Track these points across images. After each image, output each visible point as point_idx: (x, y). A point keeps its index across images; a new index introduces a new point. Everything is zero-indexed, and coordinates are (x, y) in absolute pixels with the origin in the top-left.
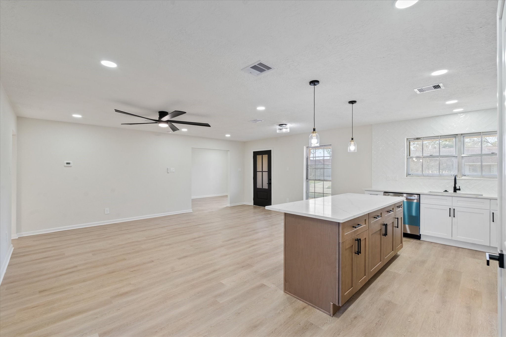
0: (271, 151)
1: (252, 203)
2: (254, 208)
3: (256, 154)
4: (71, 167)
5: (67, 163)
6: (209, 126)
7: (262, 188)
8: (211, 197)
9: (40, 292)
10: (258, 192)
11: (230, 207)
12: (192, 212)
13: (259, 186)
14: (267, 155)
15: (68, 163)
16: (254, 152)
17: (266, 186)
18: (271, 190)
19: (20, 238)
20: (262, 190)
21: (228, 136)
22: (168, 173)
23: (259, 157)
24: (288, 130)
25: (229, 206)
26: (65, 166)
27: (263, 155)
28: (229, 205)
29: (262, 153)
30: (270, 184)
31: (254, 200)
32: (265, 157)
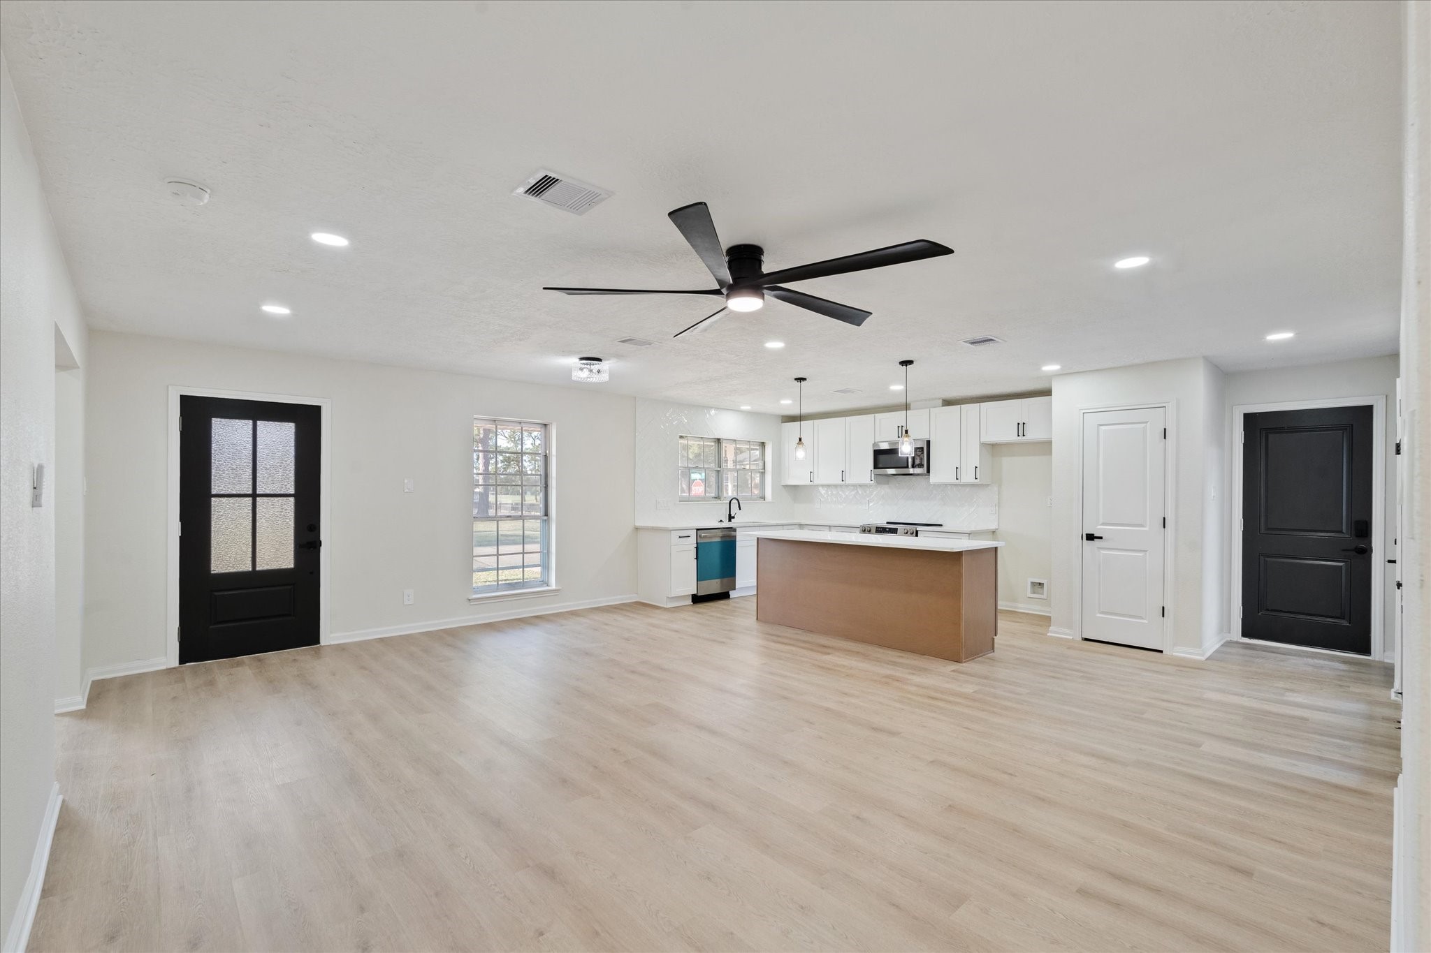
0: (318, 407)
7: (249, 569)
9: (1247, 873)
14: (290, 424)
18: (314, 573)
27: (258, 421)
30: (309, 545)
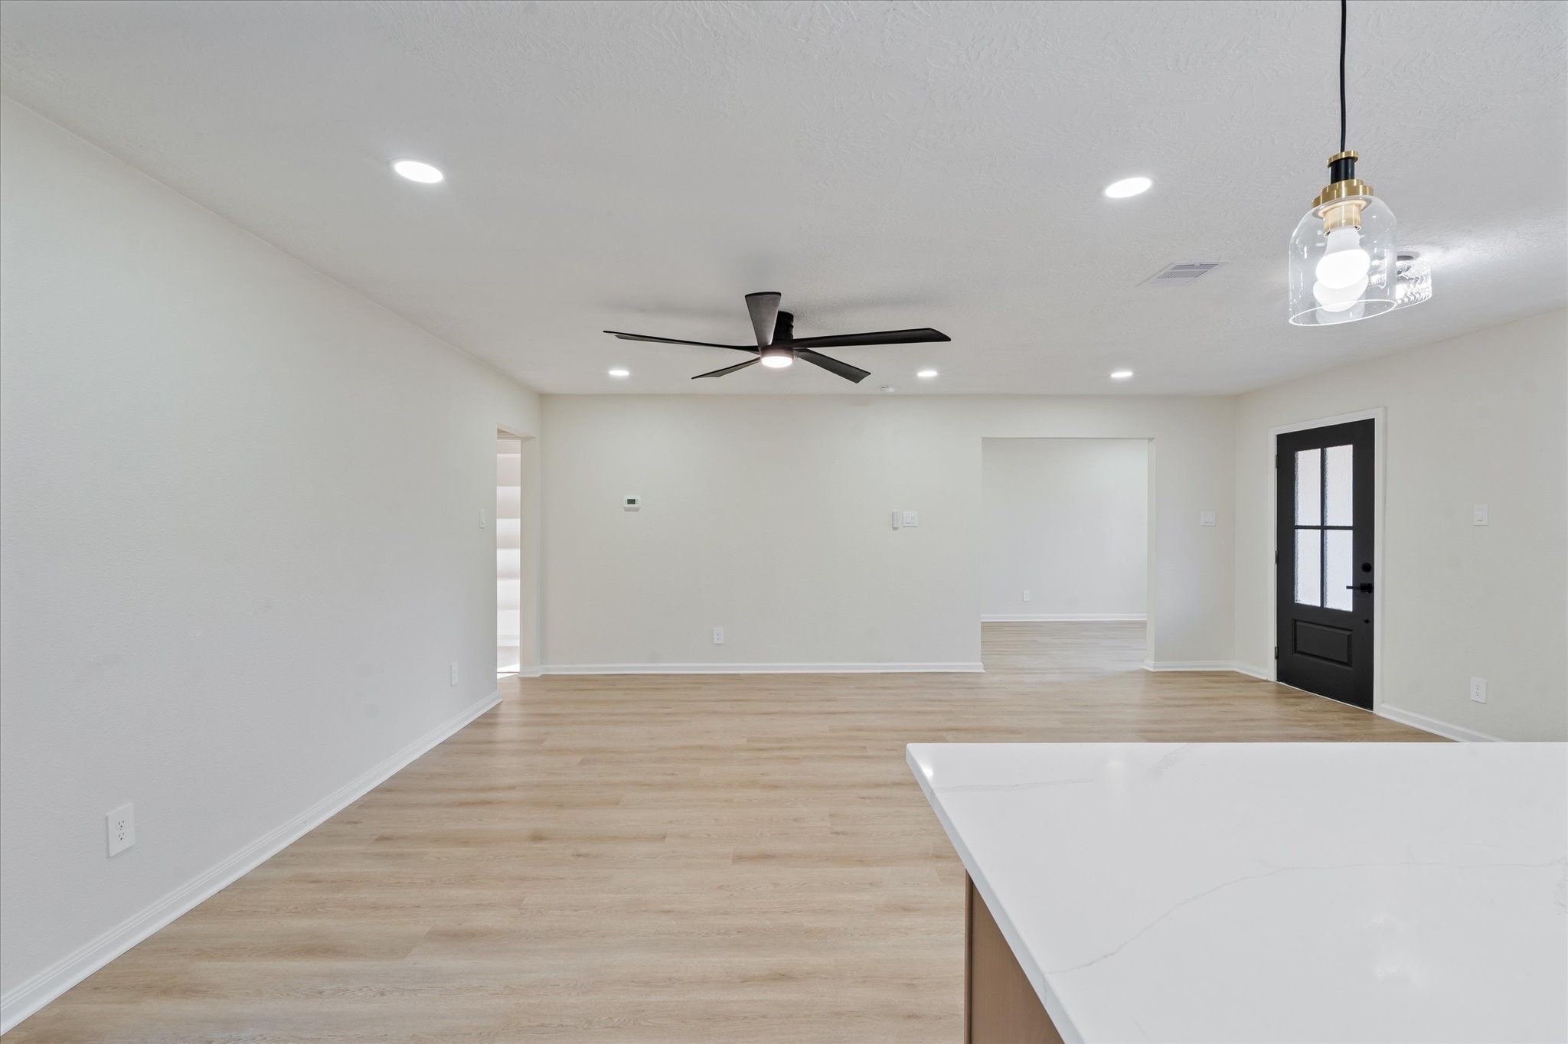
0: (1372, 421)
1: (1268, 670)
2: (1280, 692)
3: (1289, 446)
4: (637, 510)
5: (628, 500)
6: (946, 339)
7: (1319, 605)
8: (1110, 623)
10: (1298, 623)
11: (1153, 672)
12: (984, 671)
13: (1306, 594)
14: (1352, 446)
15: (631, 502)
16: (1281, 439)
17: (1342, 600)
18: (1369, 621)
19: (545, 678)
20: (1322, 615)
21: (1122, 375)
22: (895, 529)
23: (1307, 460)
24: (1425, 290)
25: (1152, 670)
26: (627, 510)
27: (1330, 450)
28: (1149, 665)
29: (1322, 438)
30: (1363, 588)
31: (1277, 657)
32: (1342, 457)
